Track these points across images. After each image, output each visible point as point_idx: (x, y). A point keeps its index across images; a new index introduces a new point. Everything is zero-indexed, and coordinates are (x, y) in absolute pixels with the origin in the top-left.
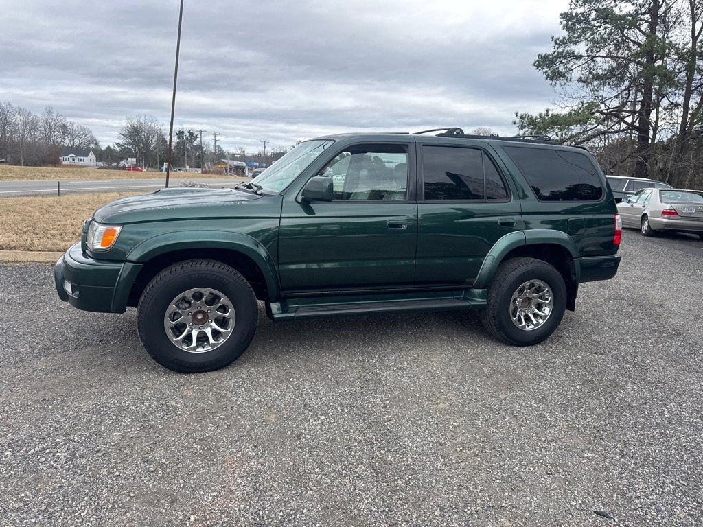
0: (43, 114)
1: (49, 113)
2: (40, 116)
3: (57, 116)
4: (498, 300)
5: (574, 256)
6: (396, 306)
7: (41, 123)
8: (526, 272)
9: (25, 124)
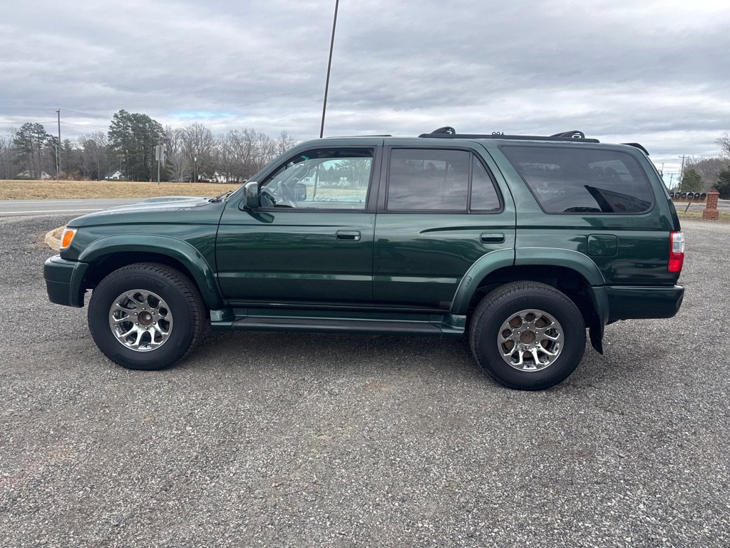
0: (279, 138)
1: (284, 136)
2: (276, 140)
3: (290, 140)
4: (480, 330)
5: (592, 284)
6: (347, 326)
7: (277, 147)
8: (518, 299)
9: (265, 148)
